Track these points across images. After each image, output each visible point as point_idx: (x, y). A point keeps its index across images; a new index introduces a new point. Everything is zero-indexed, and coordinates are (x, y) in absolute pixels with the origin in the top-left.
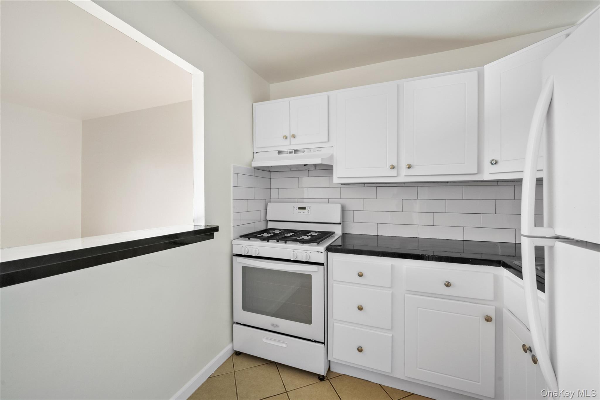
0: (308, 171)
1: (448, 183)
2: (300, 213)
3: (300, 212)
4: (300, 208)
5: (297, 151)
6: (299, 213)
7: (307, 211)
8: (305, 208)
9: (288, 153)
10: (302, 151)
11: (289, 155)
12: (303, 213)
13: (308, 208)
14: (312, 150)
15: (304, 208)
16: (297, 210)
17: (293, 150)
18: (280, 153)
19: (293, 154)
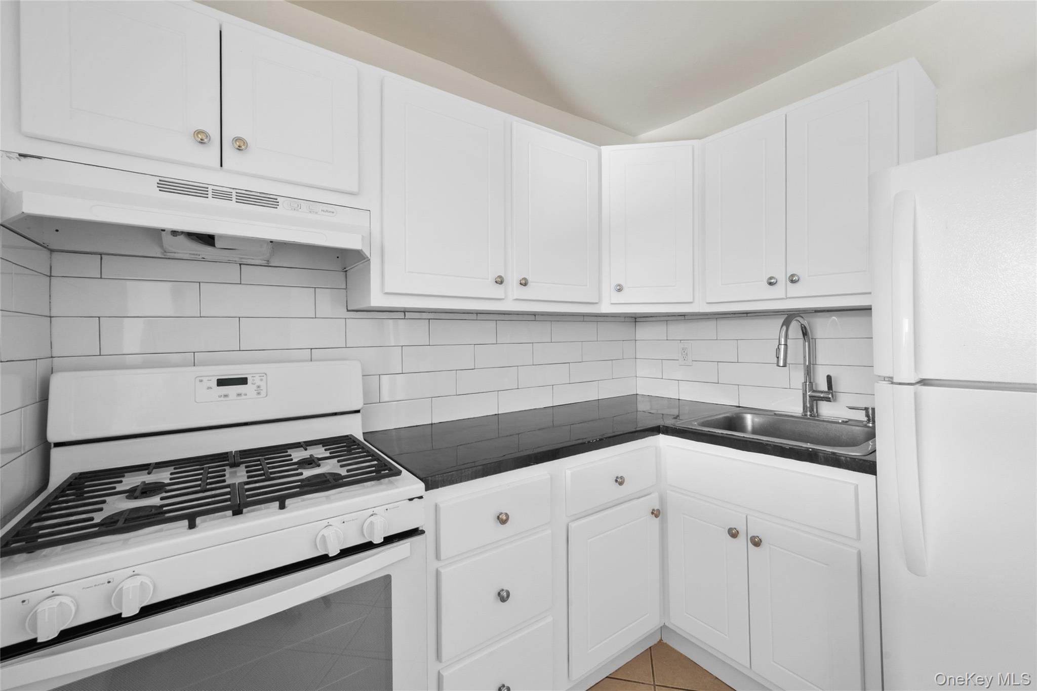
0: (239, 265)
1: (535, 315)
2: (226, 396)
3: (226, 393)
4: (221, 382)
5: (246, 197)
6: (222, 398)
7: (255, 387)
8: (246, 379)
9: (210, 196)
10: (269, 201)
11: (211, 201)
12: (239, 395)
13: (257, 378)
14: (303, 203)
15: (243, 381)
16: (209, 388)
17: (234, 192)
18: (165, 185)
19: (232, 204)
